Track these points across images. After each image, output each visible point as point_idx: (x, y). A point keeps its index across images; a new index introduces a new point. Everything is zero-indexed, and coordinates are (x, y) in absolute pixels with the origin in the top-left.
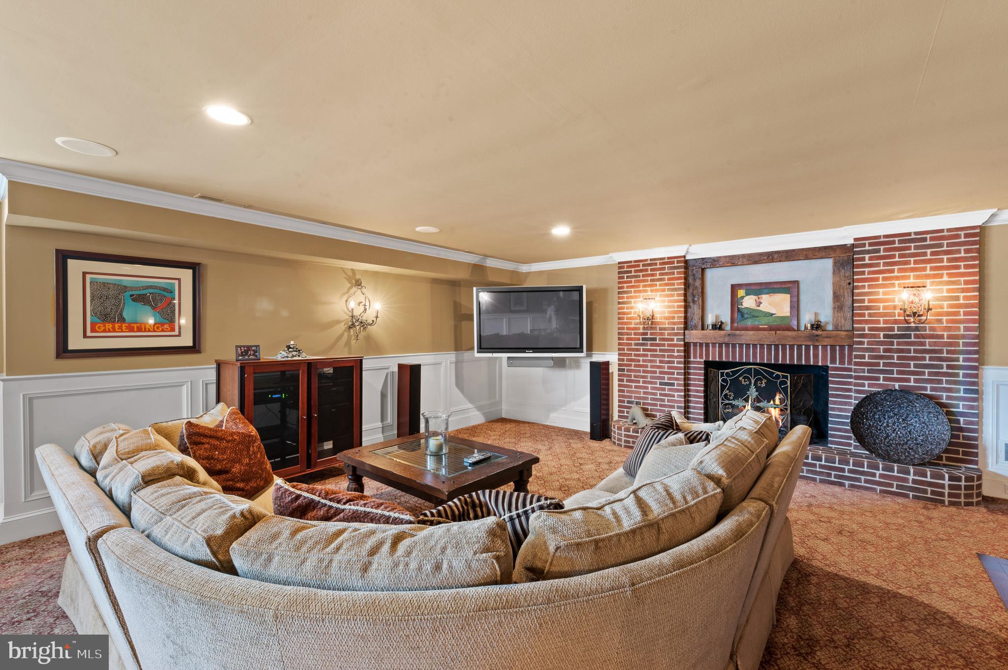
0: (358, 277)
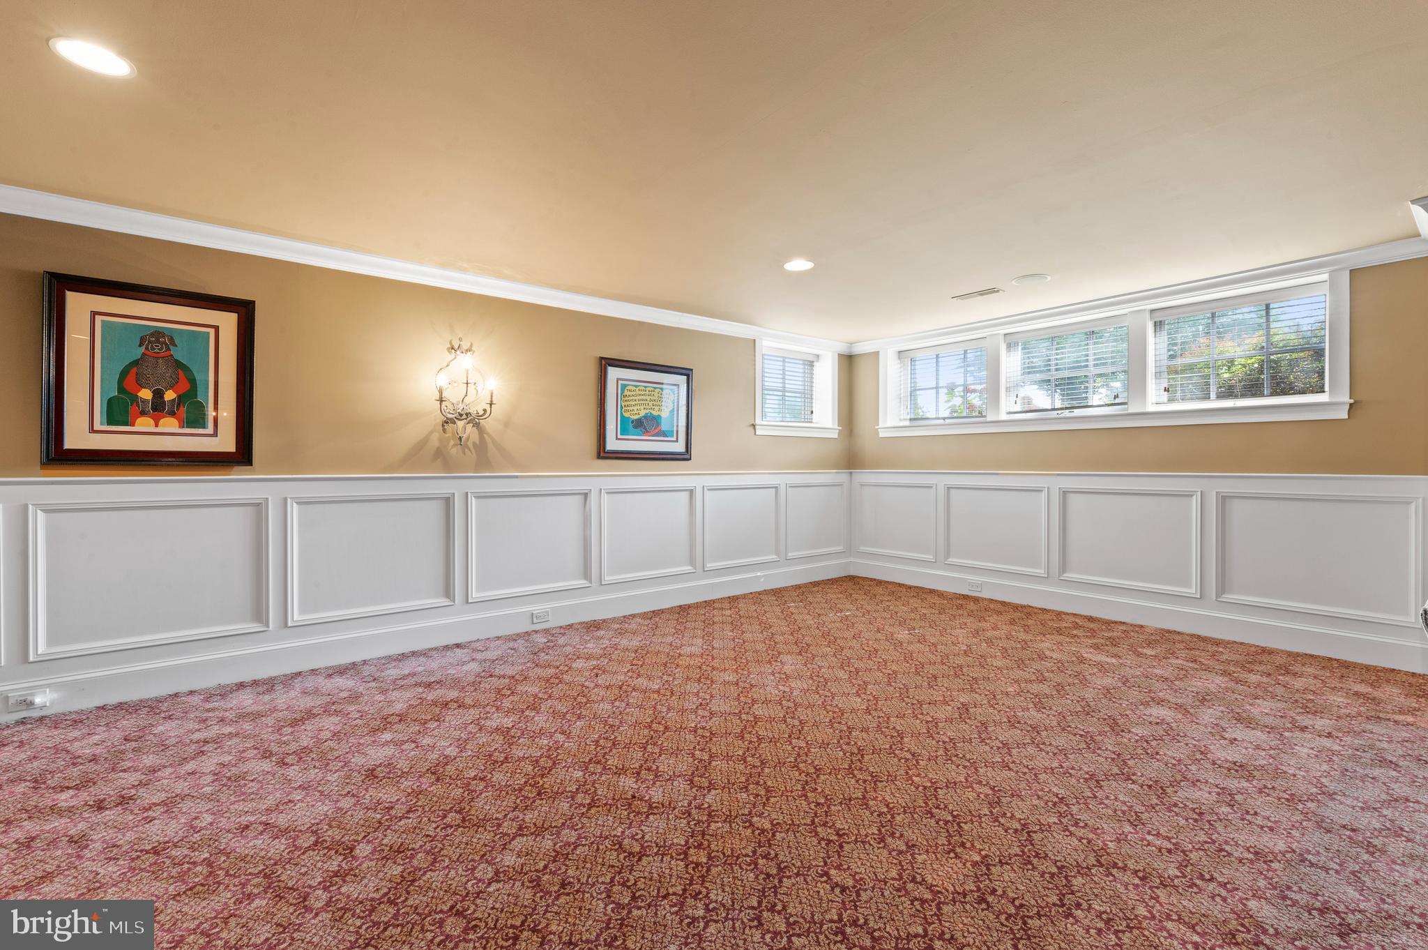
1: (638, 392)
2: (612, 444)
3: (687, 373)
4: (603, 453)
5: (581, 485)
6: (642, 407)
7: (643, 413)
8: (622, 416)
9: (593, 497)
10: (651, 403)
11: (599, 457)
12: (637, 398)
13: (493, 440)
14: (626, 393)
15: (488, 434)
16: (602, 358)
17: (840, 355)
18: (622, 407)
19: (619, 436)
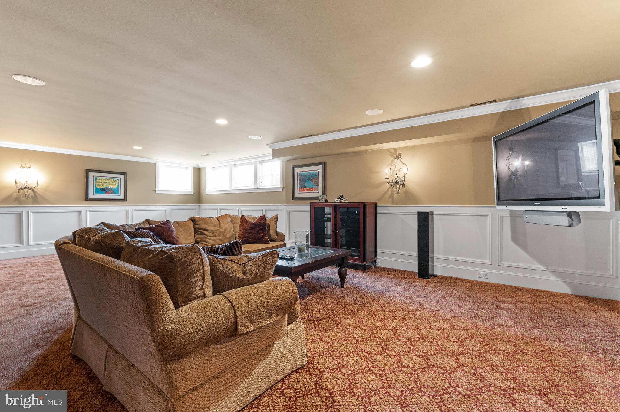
0: (398, 153)
1: (103, 180)
2: (91, 196)
3: (125, 174)
4: (87, 199)
5: (79, 209)
6: (105, 185)
7: (105, 187)
8: (96, 188)
9: (83, 214)
10: (108, 184)
11: (86, 200)
12: (102, 182)
13: (40, 195)
14: (97, 180)
15: (38, 193)
16: (87, 170)
17: (194, 168)
18: (96, 185)
19: (94, 194)
